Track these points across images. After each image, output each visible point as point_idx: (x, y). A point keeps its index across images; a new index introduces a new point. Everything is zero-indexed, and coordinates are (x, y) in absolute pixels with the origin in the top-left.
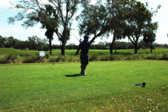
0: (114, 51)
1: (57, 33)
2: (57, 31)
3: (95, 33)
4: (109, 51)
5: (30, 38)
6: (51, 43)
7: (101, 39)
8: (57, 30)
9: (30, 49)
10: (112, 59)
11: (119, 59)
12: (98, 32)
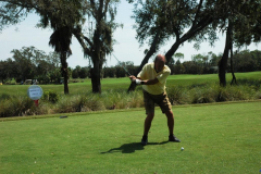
0: (229, 76)
1: (78, 37)
2: (78, 32)
3: (177, 31)
4: (215, 77)
5: (17, 53)
6: (64, 64)
7: (196, 46)
8: (79, 29)
9: (18, 81)
10: (220, 99)
11: (239, 98)
12: (186, 30)
